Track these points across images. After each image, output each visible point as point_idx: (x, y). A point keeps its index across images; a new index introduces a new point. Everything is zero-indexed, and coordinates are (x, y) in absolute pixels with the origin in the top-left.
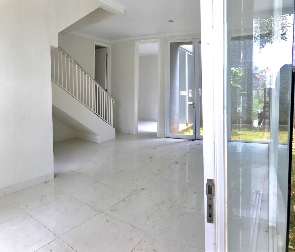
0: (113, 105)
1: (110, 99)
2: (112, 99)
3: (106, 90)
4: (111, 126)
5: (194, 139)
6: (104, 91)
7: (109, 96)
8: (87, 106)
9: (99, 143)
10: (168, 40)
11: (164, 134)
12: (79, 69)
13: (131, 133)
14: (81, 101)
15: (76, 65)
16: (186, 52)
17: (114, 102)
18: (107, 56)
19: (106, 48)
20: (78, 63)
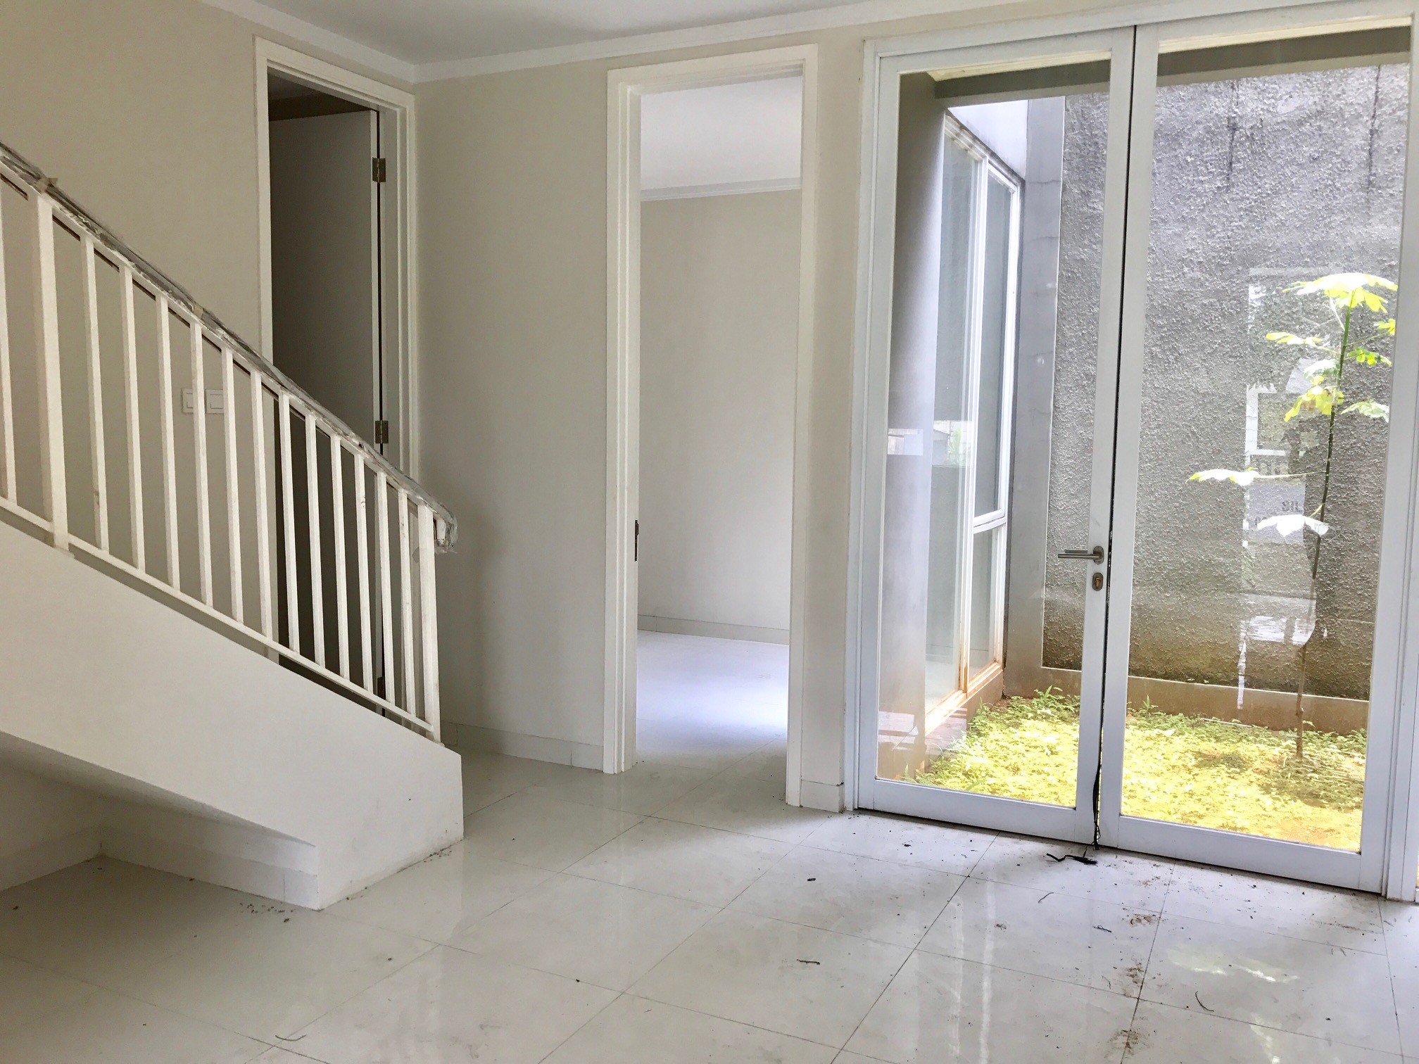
0: (438, 558)
1: (413, 509)
2: (426, 514)
3: (382, 434)
4: (425, 731)
5: (1091, 841)
6: (357, 443)
7: (404, 485)
8: (175, 591)
9: (319, 911)
10: (880, 55)
11: (838, 785)
12: (78, 237)
13: (583, 762)
14: (104, 554)
15: (36, 200)
16: (977, 162)
17: (448, 532)
18: (380, 170)
19: (374, 114)
20: (56, 179)
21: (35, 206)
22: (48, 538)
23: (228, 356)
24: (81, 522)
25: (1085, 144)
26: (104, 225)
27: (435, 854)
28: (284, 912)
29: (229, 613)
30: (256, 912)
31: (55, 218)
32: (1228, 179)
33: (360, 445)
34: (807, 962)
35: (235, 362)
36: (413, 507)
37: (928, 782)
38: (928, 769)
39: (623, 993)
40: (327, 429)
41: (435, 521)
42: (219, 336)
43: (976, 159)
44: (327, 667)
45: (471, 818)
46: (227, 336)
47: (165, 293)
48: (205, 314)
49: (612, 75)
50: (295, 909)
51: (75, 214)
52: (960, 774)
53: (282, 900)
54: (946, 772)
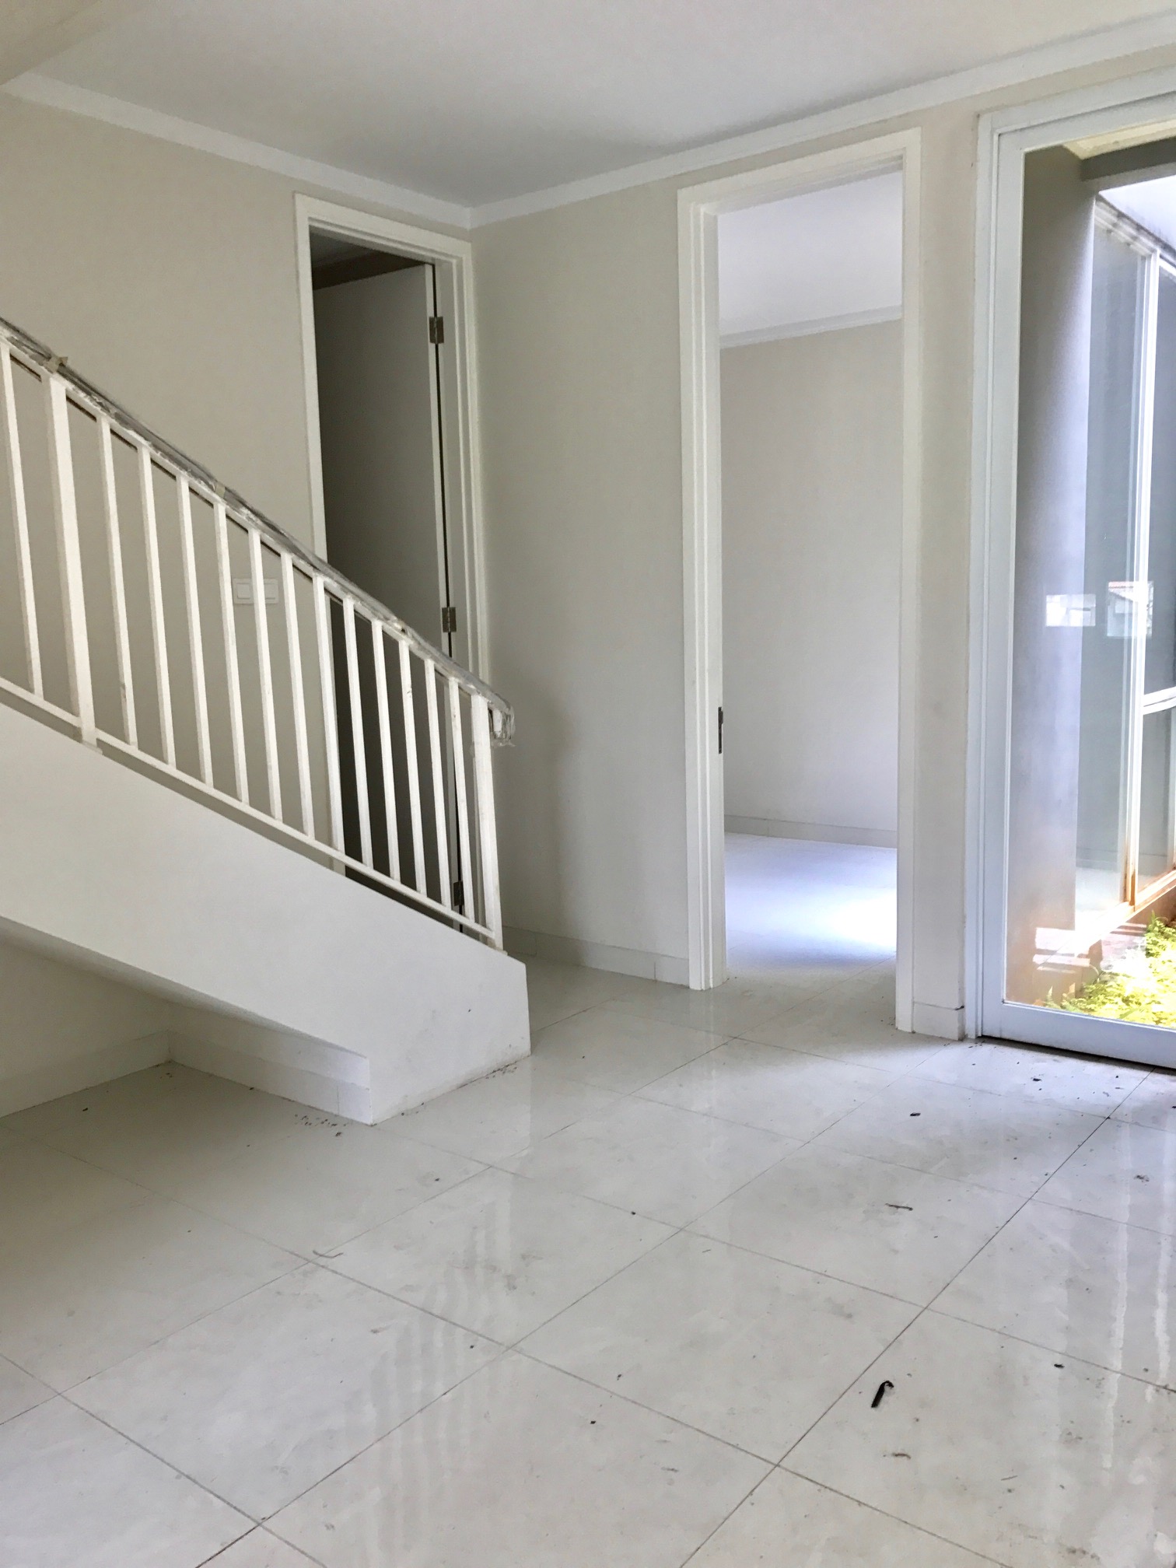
1: (465, 699)
2: (480, 705)
3: (449, 622)
4: (485, 940)
6: (399, 627)
7: (454, 672)
8: (208, 787)
9: (372, 1126)
10: (999, 131)
11: (957, 1009)
12: (94, 418)
13: (668, 976)
14: (132, 749)
15: (48, 381)
16: (1144, 258)
17: (504, 724)
18: (437, 330)
19: (428, 270)
20: (67, 358)
21: (49, 387)
22: (75, 733)
23: (255, 537)
24: (109, 716)
26: (118, 403)
27: (499, 1070)
28: (337, 1125)
29: (268, 811)
30: (310, 1124)
31: (69, 399)
33: (403, 631)
34: (898, 1207)
35: (263, 543)
36: (467, 696)
37: (1074, 1010)
38: (1080, 993)
39: (681, 1230)
40: (366, 613)
41: (490, 712)
42: (243, 515)
43: (1143, 254)
44: (375, 868)
45: (538, 1035)
46: (252, 516)
47: (185, 473)
48: (227, 492)
49: (682, 194)
50: (352, 1122)
51: (88, 394)
52: (1119, 1000)
53: (335, 1112)
54: (1101, 997)
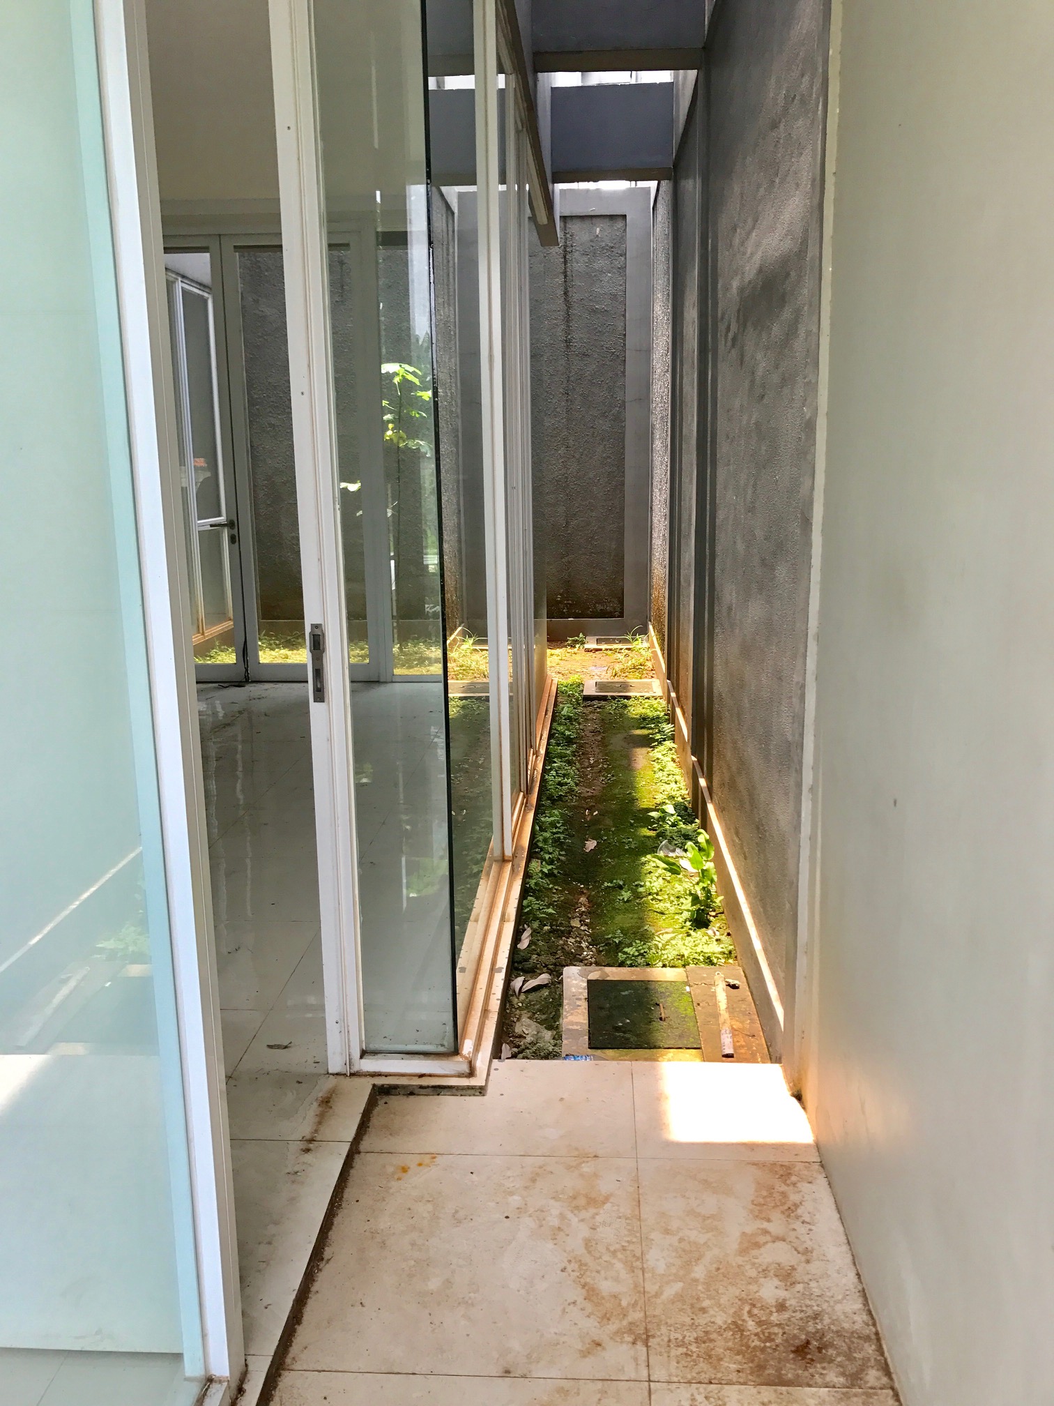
5: (244, 678)
25: (252, 267)
32: (342, 296)
